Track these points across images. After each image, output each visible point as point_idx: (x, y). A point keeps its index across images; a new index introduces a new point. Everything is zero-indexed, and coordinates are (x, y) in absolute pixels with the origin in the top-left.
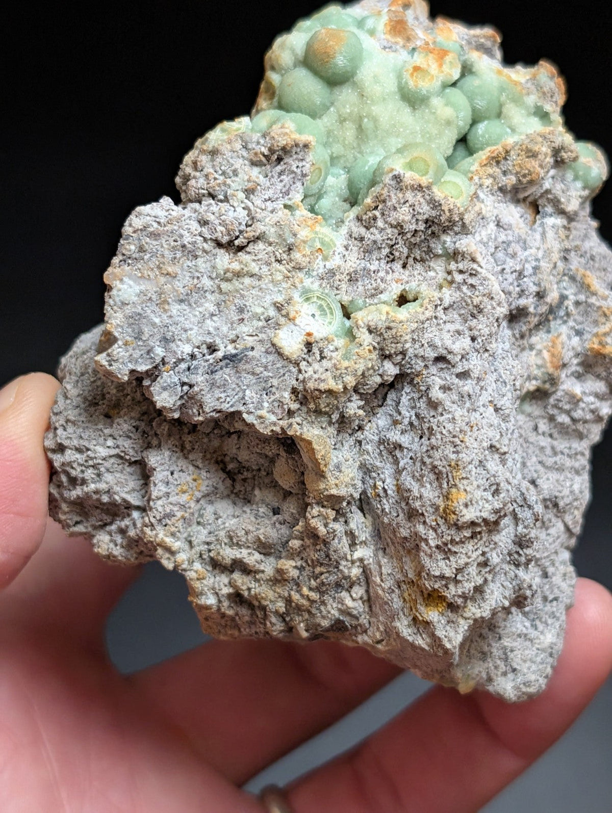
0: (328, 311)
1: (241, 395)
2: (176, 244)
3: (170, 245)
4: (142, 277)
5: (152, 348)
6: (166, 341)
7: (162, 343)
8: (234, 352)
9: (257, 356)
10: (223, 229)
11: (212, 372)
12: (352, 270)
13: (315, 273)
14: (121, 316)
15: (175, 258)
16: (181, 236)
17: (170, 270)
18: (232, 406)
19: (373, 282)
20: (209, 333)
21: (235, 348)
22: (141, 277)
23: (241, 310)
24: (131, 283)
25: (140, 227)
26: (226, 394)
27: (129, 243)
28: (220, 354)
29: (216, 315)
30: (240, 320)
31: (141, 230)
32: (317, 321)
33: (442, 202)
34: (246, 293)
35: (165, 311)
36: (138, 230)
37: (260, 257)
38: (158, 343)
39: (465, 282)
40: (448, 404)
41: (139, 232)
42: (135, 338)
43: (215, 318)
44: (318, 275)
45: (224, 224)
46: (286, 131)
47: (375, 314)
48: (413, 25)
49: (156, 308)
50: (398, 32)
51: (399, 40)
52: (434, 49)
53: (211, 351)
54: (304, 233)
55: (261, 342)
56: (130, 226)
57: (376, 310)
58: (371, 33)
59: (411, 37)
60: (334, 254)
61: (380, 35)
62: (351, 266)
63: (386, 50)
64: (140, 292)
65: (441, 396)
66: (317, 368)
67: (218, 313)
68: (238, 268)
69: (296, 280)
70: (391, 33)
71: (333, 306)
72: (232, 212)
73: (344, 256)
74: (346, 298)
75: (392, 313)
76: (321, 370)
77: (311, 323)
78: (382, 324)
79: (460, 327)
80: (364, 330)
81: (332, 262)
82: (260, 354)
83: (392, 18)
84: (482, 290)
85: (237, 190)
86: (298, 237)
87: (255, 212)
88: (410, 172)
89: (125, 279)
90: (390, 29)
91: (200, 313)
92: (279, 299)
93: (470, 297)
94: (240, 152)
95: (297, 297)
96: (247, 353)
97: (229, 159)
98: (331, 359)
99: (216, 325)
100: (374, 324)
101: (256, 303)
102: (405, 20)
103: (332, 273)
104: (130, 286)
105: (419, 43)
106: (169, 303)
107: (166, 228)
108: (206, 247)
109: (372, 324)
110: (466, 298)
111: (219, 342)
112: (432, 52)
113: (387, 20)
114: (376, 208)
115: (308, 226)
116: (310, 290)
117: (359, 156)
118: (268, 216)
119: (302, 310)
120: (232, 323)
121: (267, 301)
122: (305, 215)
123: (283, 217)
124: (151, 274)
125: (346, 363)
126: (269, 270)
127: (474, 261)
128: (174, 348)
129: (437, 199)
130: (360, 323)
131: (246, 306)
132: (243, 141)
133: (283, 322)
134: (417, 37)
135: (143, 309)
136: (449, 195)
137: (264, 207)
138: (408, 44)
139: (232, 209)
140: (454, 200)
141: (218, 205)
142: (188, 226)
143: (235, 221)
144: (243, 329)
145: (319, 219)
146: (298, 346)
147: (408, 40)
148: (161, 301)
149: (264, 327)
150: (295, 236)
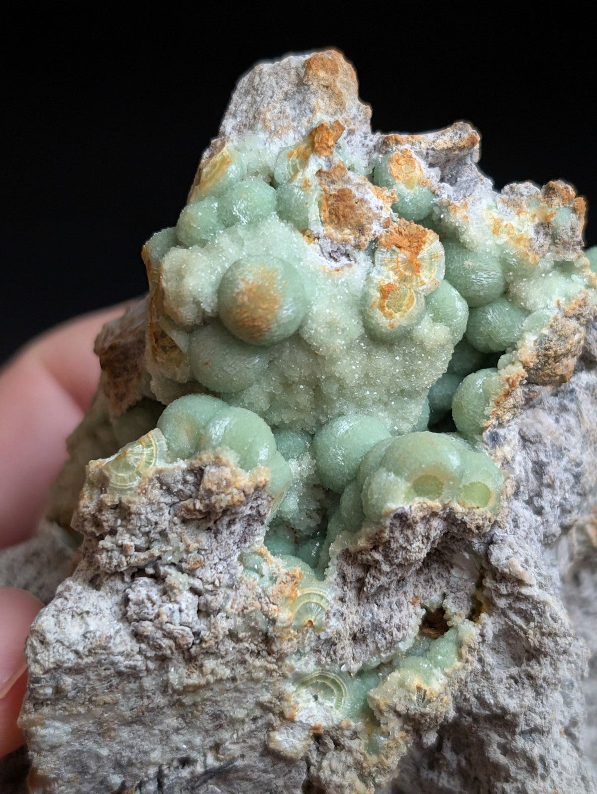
0: (333, 687)
2: (108, 672)
3: (99, 675)
4: (71, 715)
5: (105, 777)
7: (117, 769)
8: (217, 764)
9: (252, 763)
10: (170, 642)
11: (193, 788)
12: (356, 629)
13: (307, 649)
14: (55, 759)
15: (111, 686)
16: (114, 664)
17: (108, 699)
19: (388, 636)
20: (178, 749)
21: (217, 759)
22: (69, 715)
23: (216, 717)
24: (57, 724)
25: (52, 666)
27: (41, 687)
28: (199, 769)
29: (182, 728)
30: (216, 726)
31: (55, 669)
32: (322, 704)
33: (466, 519)
34: (219, 699)
35: (113, 739)
36: (51, 669)
37: (229, 658)
38: (112, 771)
39: (510, 607)
40: (513, 769)
41: (53, 671)
42: (80, 773)
43: (182, 732)
44: (311, 649)
45: (169, 635)
46: (226, 473)
47: (401, 693)
48: (359, 184)
49: (98, 738)
50: (344, 217)
51: (348, 233)
52: (400, 233)
53: (185, 762)
54: (284, 615)
55: (252, 748)
56: (36, 661)
57: (402, 685)
58: (304, 229)
59: (364, 221)
60: (328, 617)
61: (317, 228)
62: (353, 623)
63: (336, 260)
64: (73, 730)
65: (503, 760)
66: (335, 764)
67: (184, 725)
68: (203, 682)
69: (285, 670)
70: (332, 221)
71: (339, 680)
72: (177, 614)
73: (342, 615)
74: (355, 667)
75: (424, 687)
76: (340, 767)
77: (315, 712)
78: (415, 708)
79: (514, 671)
80: (391, 716)
81: (328, 630)
82: (253, 759)
83: (327, 187)
84: (537, 618)
85: (173, 564)
86: (278, 624)
87: (207, 591)
88: (417, 499)
89: (47, 722)
90: (330, 212)
91: (160, 731)
92: (266, 697)
93: (521, 628)
94: (162, 500)
95: (289, 688)
96: (236, 763)
97: (150, 516)
98: (350, 751)
99: (186, 738)
100: (404, 708)
101: (235, 705)
102: (349, 187)
103: (331, 643)
104: (57, 728)
105: (376, 228)
106: (114, 730)
107: (90, 660)
108: (151, 665)
109: (401, 708)
110: (515, 627)
111: (194, 755)
112: (400, 244)
113: (321, 196)
114: (375, 548)
115: (287, 598)
116: (306, 675)
117: (323, 419)
118: (227, 598)
119: (299, 700)
120: (207, 731)
121: (251, 699)
122: (276, 571)
123: (249, 593)
124: (82, 710)
125: (373, 759)
126: (245, 668)
127: (521, 582)
128: (136, 771)
129: (459, 516)
130: (384, 708)
131: (222, 712)
132: (162, 484)
133: (277, 722)
134: (371, 215)
135: (81, 744)
136: (474, 505)
137: (217, 583)
138: (363, 238)
139: (176, 607)
140: (481, 509)
141: (154, 604)
142: (121, 649)
143: (187, 629)
144: (225, 735)
145: (298, 576)
146: (304, 743)
147: (361, 229)
148: (103, 731)
149: (252, 731)
150: (274, 621)
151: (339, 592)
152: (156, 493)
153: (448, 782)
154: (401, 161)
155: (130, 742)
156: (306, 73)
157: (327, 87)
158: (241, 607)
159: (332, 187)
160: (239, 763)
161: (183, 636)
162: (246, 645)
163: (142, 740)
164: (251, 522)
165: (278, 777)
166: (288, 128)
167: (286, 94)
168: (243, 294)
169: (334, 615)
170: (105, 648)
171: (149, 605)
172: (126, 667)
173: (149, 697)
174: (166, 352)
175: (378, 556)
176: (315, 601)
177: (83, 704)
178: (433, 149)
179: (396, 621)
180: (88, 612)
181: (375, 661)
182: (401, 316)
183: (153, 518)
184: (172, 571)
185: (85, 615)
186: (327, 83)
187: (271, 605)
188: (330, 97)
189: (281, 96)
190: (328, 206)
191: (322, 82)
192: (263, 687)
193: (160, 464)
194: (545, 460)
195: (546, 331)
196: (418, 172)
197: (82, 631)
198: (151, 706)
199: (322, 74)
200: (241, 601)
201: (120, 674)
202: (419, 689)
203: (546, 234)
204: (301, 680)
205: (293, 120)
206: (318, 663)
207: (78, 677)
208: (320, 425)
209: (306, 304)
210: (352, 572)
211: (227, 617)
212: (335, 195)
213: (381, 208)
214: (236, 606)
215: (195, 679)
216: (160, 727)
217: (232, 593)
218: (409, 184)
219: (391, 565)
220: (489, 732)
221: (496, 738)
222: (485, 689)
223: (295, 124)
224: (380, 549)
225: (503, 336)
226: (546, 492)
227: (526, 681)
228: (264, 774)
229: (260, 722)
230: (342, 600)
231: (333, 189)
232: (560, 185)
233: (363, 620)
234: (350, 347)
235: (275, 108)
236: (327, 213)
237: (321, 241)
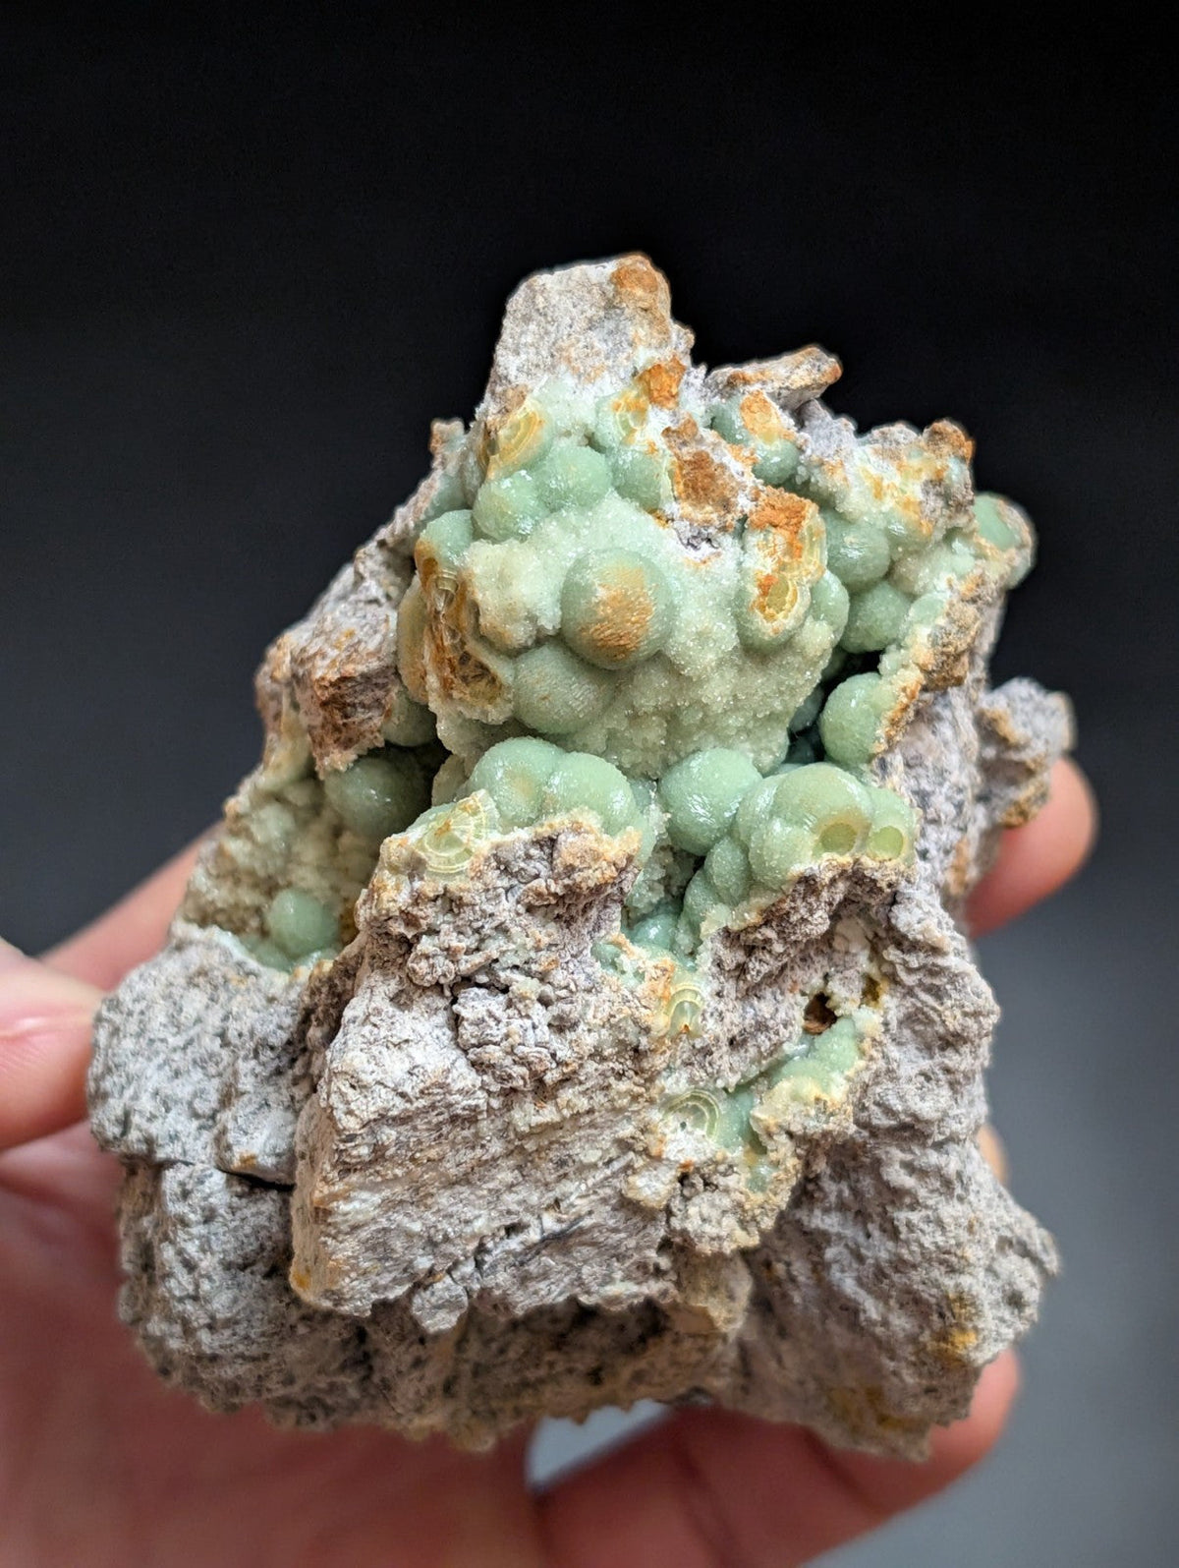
0: (705, 1110)
1: (574, 1275)
2: (441, 1118)
3: (429, 1123)
4: (386, 1181)
5: (411, 1262)
6: (432, 1244)
7: (428, 1249)
8: (557, 1228)
9: (601, 1221)
10: (524, 1070)
11: (522, 1264)
12: (736, 1031)
13: (679, 1062)
14: (354, 1243)
15: (440, 1136)
16: (449, 1106)
17: (433, 1154)
18: (560, 1294)
19: (773, 1036)
20: (509, 1212)
21: (559, 1221)
22: (382, 1182)
23: (561, 1164)
24: (365, 1195)
25: (372, 1117)
26: (547, 1282)
27: (355, 1146)
28: (533, 1235)
29: (517, 1184)
30: (560, 1176)
31: (375, 1120)
32: (691, 1133)
33: (877, 875)
34: (568, 1140)
35: (428, 1207)
36: (369, 1121)
37: (588, 1085)
38: (421, 1252)
39: (920, 984)
40: (922, 1193)
41: (372, 1124)
42: (381, 1259)
43: (516, 1188)
44: (683, 1063)
45: (523, 1061)
46: (590, 841)
47: (795, 1107)
48: (715, 444)
49: (411, 1209)
50: (704, 489)
51: (710, 513)
52: (773, 507)
53: (512, 1230)
54: (660, 1022)
55: (604, 1201)
56: (350, 1112)
57: (795, 1097)
58: (653, 509)
59: (727, 493)
60: (704, 1019)
61: (672, 508)
62: (732, 1023)
63: (695, 547)
64: (383, 1201)
65: (908, 1181)
66: (706, 1210)
67: (521, 1179)
68: (557, 1118)
69: (654, 1093)
70: (688, 497)
71: (713, 1099)
72: (530, 1032)
73: (721, 1014)
74: (733, 1080)
75: (824, 1097)
76: (715, 1214)
77: (684, 1144)
78: (815, 1126)
79: (925, 1064)
80: (784, 1138)
81: (705, 1036)
82: (603, 1216)
83: (678, 451)
84: (954, 995)
85: (516, 967)
86: (654, 1033)
87: (559, 999)
88: (826, 856)
89: (352, 1194)
90: (686, 485)
91: (490, 1190)
92: (626, 1130)
93: (934, 1009)
94: (499, 883)
95: (655, 1115)
96: (581, 1224)
97: (484, 907)
98: (727, 1191)
99: (520, 1197)
100: (800, 1127)
101: (587, 1146)
102: (703, 448)
103: (707, 1052)
104: (364, 1201)
105: (743, 503)
106: (432, 1195)
107: (422, 1103)
108: (495, 1103)
109: (796, 1128)
110: (925, 1009)
111: (527, 1218)
112: (776, 522)
113: (673, 463)
114: (767, 923)
115: (660, 999)
116: (678, 1096)
117: (673, 758)
118: (587, 1005)
119: (667, 1131)
120: (547, 1185)
121: (606, 1139)
122: (640, 964)
123: (614, 997)
124: (399, 1172)
125: (759, 1197)
126: (606, 1095)
127: (935, 950)
128: (450, 1249)
129: (868, 873)
130: (774, 1129)
131: (570, 1156)
132: (499, 862)
133: (639, 1162)
134: (734, 484)
135: (389, 1219)
136: (886, 857)
137: (572, 987)
138: (729, 517)
139: (528, 1023)
140: (894, 862)
141: (498, 1022)
142: (459, 1085)
143: (543, 1050)
144: (568, 1186)
145: (669, 968)
146: (669, 1187)
147: (726, 505)
148: (420, 1196)
149: (606, 1178)
150: (647, 1030)
151: (716, 986)
152: (492, 876)
153: (822, 1220)
154: (755, 407)
155: (450, 1210)
156: (617, 293)
157: (646, 310)
158: (606, 1014)
159: (685, 450)
160: (587, 1223)
161: (541, 1060)
162: (611, 1065)
163: (465, 1206)
164: (608, 904)
165: (630, 1236)
166: (602, 368)
167: (590, 320)
168: (605, 604)
169: (712, 1015)
170: (441, 1086)
171: (492, 1023)
172: (464, 1109)
173: (483, 1146)
174: (467, 684)
175: (770, 933)
176: (689, 999)
177: (401, 1164)
178: (787, 388)
179: (781, 1015)
180: (407, 1041)
181: (754, 1071)
182: (786, 617)
183: (489, 909)
184: (517, 976)
185: (404, 1046)
186: (646, 305)
187: (643, 1010)
188: (650, 323)
189: (584, 325)
190: (684, 476)
191: (640, 304)
192: (625, 1117)
193: (496, 837)
194: (928, 788)
195: (942, 621)
196: (774, 420)
197: (407, 1066)
198: (484, 1158)
199: (639, 292)
200: (606, 1009)
201: (454, 1119)
202: (818, 1100)
203: (938, 494)
204: (670, 1105)
205: (607, 358)
206: (691, 1080)
207: (401, 1129)
208: (667, 766)
209: (672, 610)
210: (732, 958)
211: (589, 1031)
212: (690, 463)
213: (743, 474)
214: (599, 1015)
215: (548, 1114)
216: (491, 1185)
217: (591, 998)
218: (768, 438)
219: (786, 943)
220: (888, 1149)
221: (897, 1154)
222: (890, 1092)
223: (610, 363)
224: (774, 924)
225: (885, 631)
226: (930, 830)
227: (941, 1076)
228: (613, 1235)
229: (616, 1165)
230: (719, 994)
231: (687, 453)
232: (946, 426)
233: (744, 1018)
234: (721, 663)
235: (578, 341)
236: (681, 487)
237: (676, 524)
